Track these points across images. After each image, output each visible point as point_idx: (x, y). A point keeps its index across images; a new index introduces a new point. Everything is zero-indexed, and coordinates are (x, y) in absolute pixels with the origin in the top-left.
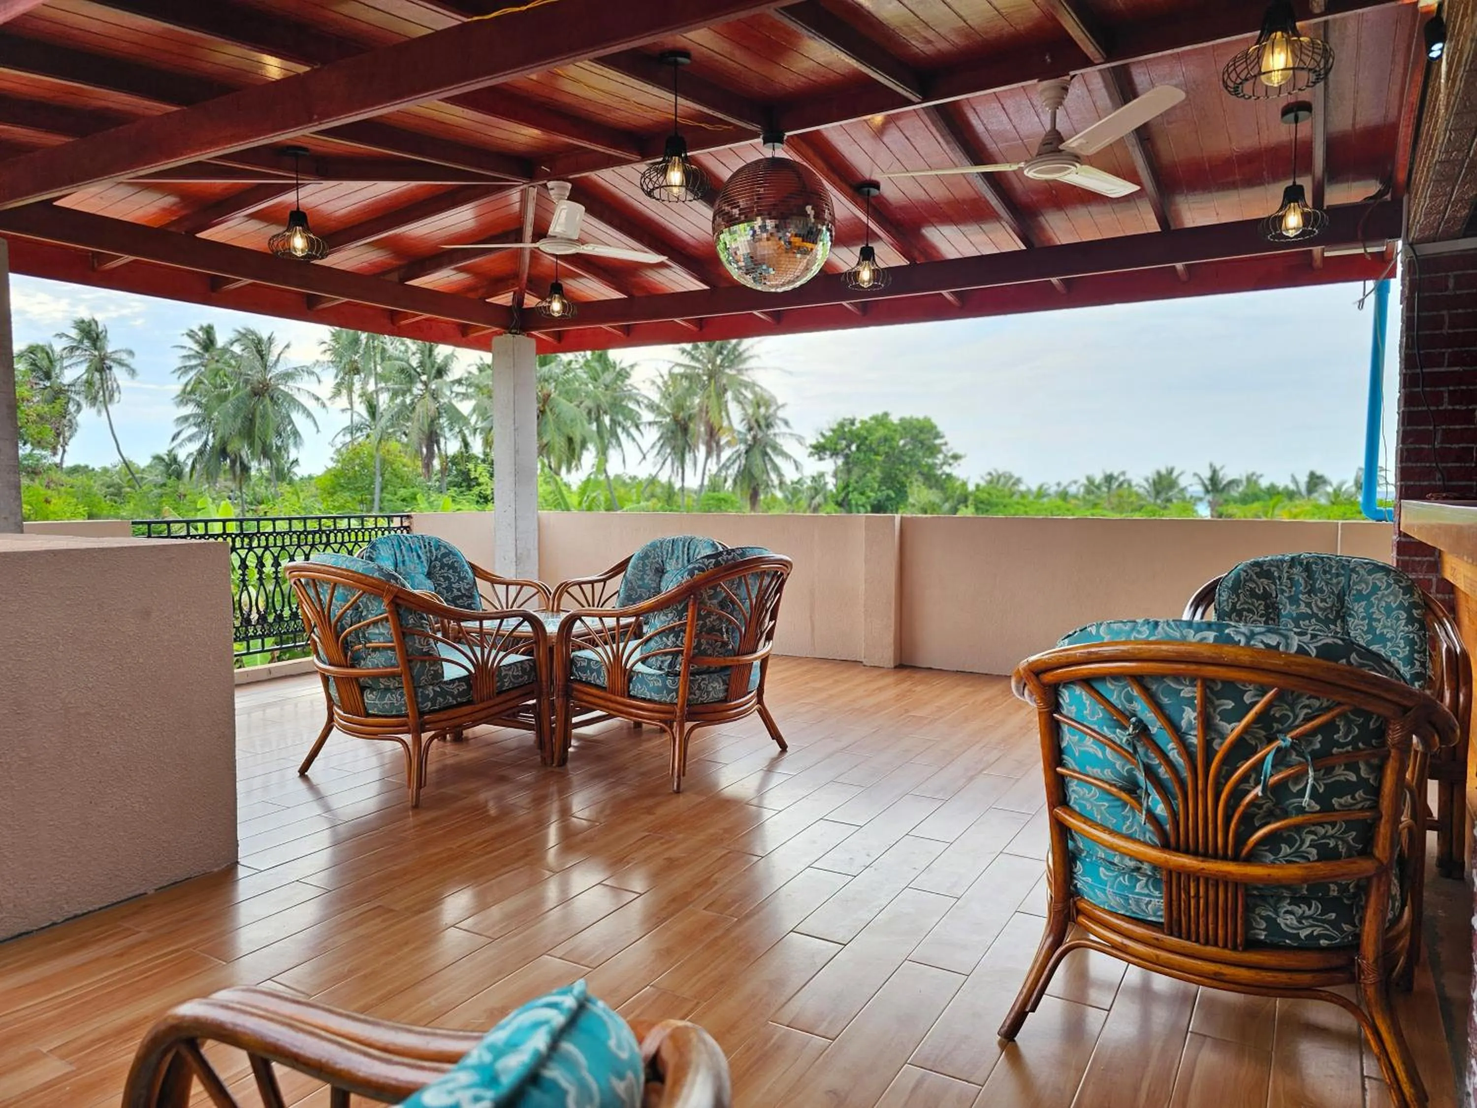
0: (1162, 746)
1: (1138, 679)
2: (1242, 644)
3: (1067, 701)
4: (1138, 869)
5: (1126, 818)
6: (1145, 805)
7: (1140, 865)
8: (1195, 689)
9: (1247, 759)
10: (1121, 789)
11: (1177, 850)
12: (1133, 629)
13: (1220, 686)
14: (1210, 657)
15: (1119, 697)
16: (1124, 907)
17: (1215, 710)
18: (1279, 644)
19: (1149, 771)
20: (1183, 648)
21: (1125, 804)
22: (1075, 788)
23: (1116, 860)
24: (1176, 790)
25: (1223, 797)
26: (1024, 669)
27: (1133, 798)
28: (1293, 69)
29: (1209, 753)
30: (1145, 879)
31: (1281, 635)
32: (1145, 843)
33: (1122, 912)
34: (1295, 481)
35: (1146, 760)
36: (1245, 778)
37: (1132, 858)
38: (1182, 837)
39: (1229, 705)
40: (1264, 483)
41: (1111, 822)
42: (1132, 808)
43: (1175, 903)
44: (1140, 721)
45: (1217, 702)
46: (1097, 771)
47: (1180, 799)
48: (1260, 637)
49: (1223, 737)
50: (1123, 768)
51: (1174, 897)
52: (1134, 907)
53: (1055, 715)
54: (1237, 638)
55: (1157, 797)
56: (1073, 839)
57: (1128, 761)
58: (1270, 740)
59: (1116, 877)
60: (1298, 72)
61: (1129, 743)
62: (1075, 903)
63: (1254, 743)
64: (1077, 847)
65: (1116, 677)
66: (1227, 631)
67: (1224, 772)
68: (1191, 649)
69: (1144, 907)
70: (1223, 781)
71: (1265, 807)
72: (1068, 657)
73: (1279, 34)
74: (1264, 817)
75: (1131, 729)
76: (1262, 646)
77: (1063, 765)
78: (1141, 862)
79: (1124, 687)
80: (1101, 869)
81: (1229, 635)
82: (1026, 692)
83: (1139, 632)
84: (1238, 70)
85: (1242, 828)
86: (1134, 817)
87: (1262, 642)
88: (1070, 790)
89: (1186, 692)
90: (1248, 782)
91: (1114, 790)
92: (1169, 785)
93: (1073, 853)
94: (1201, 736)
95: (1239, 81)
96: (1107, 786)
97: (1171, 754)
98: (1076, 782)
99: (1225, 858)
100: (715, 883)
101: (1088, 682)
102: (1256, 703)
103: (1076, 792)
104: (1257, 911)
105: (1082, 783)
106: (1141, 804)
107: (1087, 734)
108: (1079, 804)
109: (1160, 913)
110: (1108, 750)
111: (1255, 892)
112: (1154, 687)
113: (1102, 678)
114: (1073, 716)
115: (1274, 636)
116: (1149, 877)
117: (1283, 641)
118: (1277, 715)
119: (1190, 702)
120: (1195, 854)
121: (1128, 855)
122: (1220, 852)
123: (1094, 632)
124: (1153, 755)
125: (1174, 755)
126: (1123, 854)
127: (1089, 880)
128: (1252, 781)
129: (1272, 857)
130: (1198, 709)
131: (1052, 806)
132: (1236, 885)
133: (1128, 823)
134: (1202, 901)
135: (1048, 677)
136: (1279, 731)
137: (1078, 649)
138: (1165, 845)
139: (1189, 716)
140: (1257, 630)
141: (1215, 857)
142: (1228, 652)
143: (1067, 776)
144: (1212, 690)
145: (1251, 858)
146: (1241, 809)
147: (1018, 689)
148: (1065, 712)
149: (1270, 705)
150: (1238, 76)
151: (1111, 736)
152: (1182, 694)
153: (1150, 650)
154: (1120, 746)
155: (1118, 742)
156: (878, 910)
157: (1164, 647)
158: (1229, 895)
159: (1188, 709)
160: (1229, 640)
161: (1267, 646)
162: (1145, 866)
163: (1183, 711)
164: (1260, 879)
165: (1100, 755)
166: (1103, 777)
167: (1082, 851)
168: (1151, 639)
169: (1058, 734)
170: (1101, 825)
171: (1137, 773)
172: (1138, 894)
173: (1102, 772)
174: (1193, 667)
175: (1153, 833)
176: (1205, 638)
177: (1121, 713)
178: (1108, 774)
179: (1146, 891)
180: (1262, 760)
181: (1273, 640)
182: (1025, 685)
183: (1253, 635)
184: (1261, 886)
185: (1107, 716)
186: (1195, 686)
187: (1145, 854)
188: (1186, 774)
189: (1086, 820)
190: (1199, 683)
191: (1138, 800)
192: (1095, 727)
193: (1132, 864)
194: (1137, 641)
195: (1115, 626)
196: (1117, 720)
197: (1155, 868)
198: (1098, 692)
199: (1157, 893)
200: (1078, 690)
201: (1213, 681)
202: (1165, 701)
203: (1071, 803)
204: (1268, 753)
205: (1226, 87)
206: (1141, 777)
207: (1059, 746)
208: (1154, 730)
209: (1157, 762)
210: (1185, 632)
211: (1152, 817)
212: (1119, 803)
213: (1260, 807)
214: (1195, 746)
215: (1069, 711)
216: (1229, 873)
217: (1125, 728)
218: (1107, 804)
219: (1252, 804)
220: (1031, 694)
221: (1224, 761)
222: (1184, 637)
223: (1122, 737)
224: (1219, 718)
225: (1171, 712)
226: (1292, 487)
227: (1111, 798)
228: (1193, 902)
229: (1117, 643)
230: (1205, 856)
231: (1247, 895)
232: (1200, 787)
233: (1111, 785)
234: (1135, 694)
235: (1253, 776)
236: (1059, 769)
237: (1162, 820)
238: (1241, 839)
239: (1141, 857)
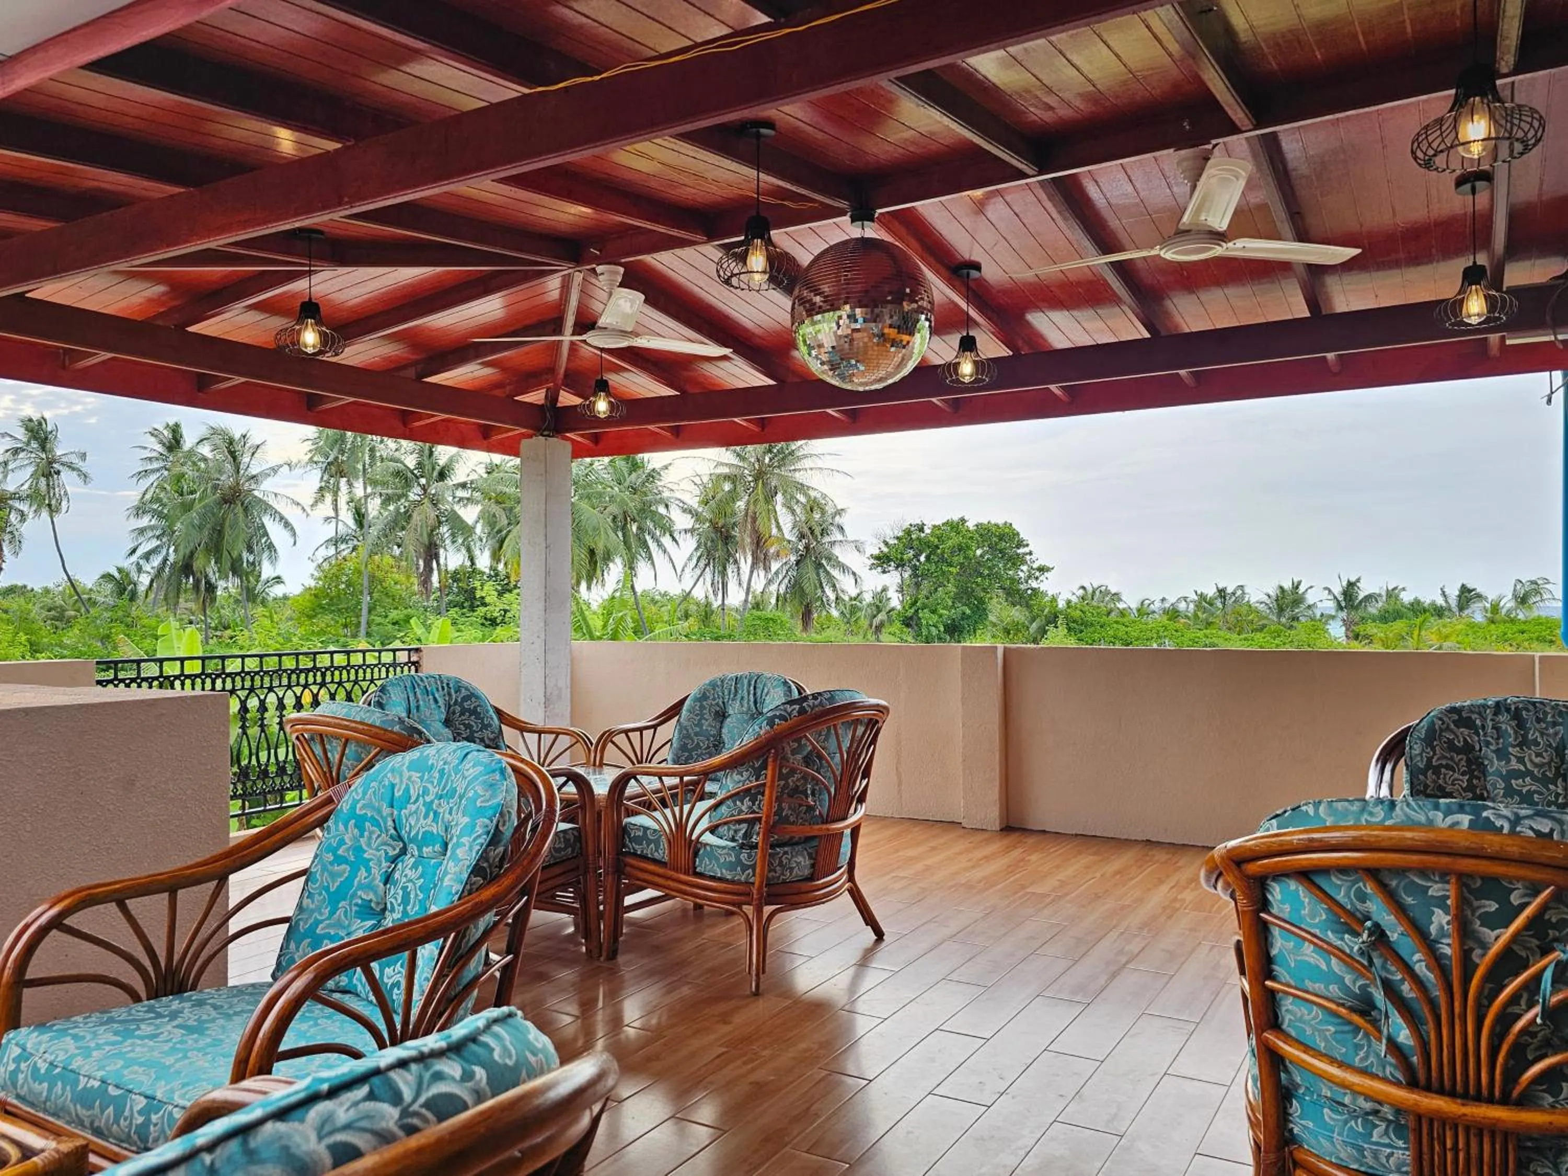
0: (1406, 957)
1: (1373, 873)
2: (1505, 831)
3: (1279, 897)
4: (1376, 1112)
5: (1358, 1047)
6: (1385, 1032)
7: (1379, 1107)
8: (1447, 886)
9: (1517, 975)
10: (1352, 1009)
11: (1428, 1089)
12: (1363, 810)
13: (1479, 883)
14: (1468, 848)
15: (1347, 895)
16: (1357, 1160)
17: (1474, 911)
18: (1552, 830)
19: (1390, 989)
20: (1432, 836)
21: (1357, 1029)
22: (1290, 1007)
23: (1347, 1100)
24: (1426, 1013)
25: (1488, 1022)
26: (1222, 858)
27: (1369, 1022)
28: (1497, 138)
29: (1468, 968)
30: (1383, 1125)
31: (1554, 819)
32: (1385, 1080)
33: (1355, 1166)
34: (1444, 594)
35: (1384, 974)
36: (1514, 999)
37: (1368, 1098)
38: (1434, 1074)
39: (1493, 906)
40: (1407, 598)
41: (1340, 1051)
42: (1367, 1035)
43: (1426, 1157)
44: (1377, 925)
45: (1476, 903)
46: (1319, 987)
47: (1431, 1025)
48: (1526, 822)
49: (1485, 947)
50: (1354, 982)
51: (1425, 1149)
52: (1370, 1160)
53: (1262, 915)
54: (1498, 823)
55: (1400, 1020)
56: (1287, 1071)
57: (1362, 976)
58: (1545, 951)
59: (1346, 1122)
60: (1499, 142)
61: (1362, 953)
62: (1291, 1153)
63: (1523, 954)
64: (1292, 1080)
65: (1343, 870)
66: (1485, 814)
67: (1486, 992)
68: (1441, 837)
69: (1384, 1161)
70: (1486, 1002)
71: (1540, 1035)
72: (1281, 844)
73: (1477, 99)
74: (1536, 1049)
75: (1365, 936)
76: (1531, 834)
77: (1273, 978)
78: (1380, 1103)
79: (1355, 882)
80: (1326, 1110)
81: (1488, 818)
82: (1220, 884)
83: (1371, 814)
84: (1430, 138)
85: (1512, 1062)
86: (1369, 1046)
87: (1531, 828)
88: (1284, 1009)
89: (1435, 890)
90: (1519, 1004)
91: (1343, 1011)
92: (1416, 1006)
93: (1287, 1089)
94: (1456, 945)
95: (1431, 152)
96: (1333, 1006)
97: (1417, 968)
98: (1291, 999)
99: (1491, 1100)
100: (817, 1116)
101: (1306, 875)
102: (1526, 905)
103: (1290, 1011)
104: (1532, 1168)
105: (1297, 1000)
106: (1380, 1031)
107: (1305, 939)
108: (1295, 1028)
109: (1404, 1169)
110: (1334, 961)
111: (1529, 1144)
112: (1394, 883)
113: (1325, 870)
114: (1286, 916)
115: (1546, 821)
116: (1389, 1122)
117: (1557, 827)
118: (1554, 920)
119: (1441, 902)
120: (1452, 1094)
121: (1360, 1094)
122: (1485, 1092)
123: (1311, 812)
124: (1393, 969)
125: (1421, 968)
126: (1356, 1093)
127: (1311, 1125)
128: (1523, 1002)
129: (1551, 1100)
130: (1452, 911)
131: (1260, 1030)
132: (1506, 1135)
133: (1362, 1054)
134: (1461, 1156)
135: (1253, 868)
136: (1556, 940)
137: (1295, 834)
138: (1412, 1083)
139: (1440, 920)
140: (1523, 812)
141: (1478, 1098)
142: (1491, 842)
143: (1279, 991)
144: (1468, 886)
145: (1525, 1101)
146: (1511, 1038)
147: (1208, 880)
148: (1275, 911)
149: (1544, 908)
150: (1430, 145)
151: (1338, 943)
152: (1430, 893)
153: (1391, 838)
154: (1349, 956)
155: (1348, 951)
156: (1023, 1153)
157: (1409, 835)
158: (1498, 1147)
159: (1438, 911)
160: (1488, 826)
161: (1538, 833)
162: (1386, 1110)
163: (1433, 913)
164: (1538, 1127)
165: (1324, 967)
166: (1327, 994)
167: (1299, 1086)
168: (1388, 823)
169: (1266, 939)
170: (1325, 1055)
171: (1372, 990)
172: (1377, 1144)
173: (1326, 988)
174: (1445, 860)
175: (1396, 1067)
176: (1458, 823)
177: (1350, 914)
178: (1334, 991)
179: (1387, 1141)
180: (1538, 977)
181: (1544, 826)
182: (1220, 874)
183: (1516, 820)
184: (1535, 1136)
185: (1334, 919)
186: (1448, 882)
187: (1387, 1095)
188: (1437, 992)
189: (1307, 1048)
190: (1453, 880)
191: (1375, 1023)
192: (1317, 932)
193: (1368, 1106)
194: (1369, 826)
195: (1339, 805)
196: (1346, 924)
197: (1399, 1111)
198: (1319, 888)
199: (1400, 1143)
200: (1293, 885)
201: (1471, 876)
202: (1409, 900)
203: (1284, 1027)
204: (1546, 967)
205: (1416, 158)
206: (1379, 996)
207: (1268, 953)
208: (1394, 937)
209: (1399, 977)
210: (1431, 814)
211: (1394, 1046)
212: (1347, 1028)
213: (1534, 1035)
214: (1450, 958)
215: (1281, 910)
216: (1498, 1120)
217: (1357, 934)
218: (1333, 1029)
219: (1524, 1031)
220: (1227, 885)
221: (1486, 979)
222: (1430, 822)
223: (1353, 944)
224: (1478, 923)
225: (1416, 914)
226: (1440, 601)
227: (1340, 1021)
228: (1449, 1156)
229: (1347, 828)
230: (1466, 1097)
231: (1520, 1148)
232: (1457, 1010)
233: (1338, 1004)
234: (1369, 891)
235: (1525, 996)
236: (1268, 983)
237: (1406, 1051)
238: (1511, 1076)
239: (1380, 1098)
